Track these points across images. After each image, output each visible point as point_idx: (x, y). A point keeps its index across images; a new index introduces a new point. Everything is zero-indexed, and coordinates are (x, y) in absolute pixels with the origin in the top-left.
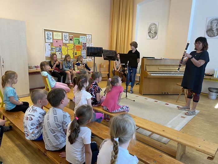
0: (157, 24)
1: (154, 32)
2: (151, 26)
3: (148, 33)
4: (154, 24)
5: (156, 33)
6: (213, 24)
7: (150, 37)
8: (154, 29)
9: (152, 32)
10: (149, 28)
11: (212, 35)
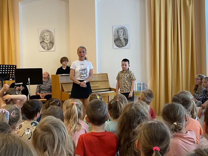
0: (52, 31)
1: (49, 41)
2: (43, 33)
3: (41, 43)
4: (48, 31)
5: (52, 43)
6: (119, 33)
7: (44, 48)
8: (48, 37)
9: (46, 42)
10: (41, 36)
11: (121, 45)
